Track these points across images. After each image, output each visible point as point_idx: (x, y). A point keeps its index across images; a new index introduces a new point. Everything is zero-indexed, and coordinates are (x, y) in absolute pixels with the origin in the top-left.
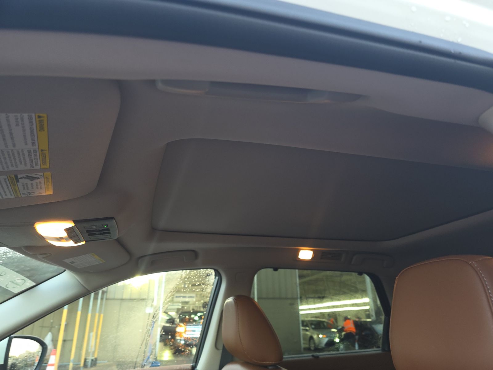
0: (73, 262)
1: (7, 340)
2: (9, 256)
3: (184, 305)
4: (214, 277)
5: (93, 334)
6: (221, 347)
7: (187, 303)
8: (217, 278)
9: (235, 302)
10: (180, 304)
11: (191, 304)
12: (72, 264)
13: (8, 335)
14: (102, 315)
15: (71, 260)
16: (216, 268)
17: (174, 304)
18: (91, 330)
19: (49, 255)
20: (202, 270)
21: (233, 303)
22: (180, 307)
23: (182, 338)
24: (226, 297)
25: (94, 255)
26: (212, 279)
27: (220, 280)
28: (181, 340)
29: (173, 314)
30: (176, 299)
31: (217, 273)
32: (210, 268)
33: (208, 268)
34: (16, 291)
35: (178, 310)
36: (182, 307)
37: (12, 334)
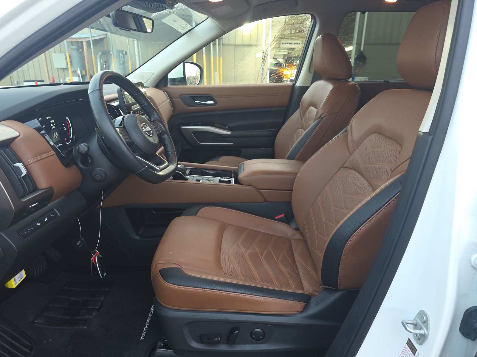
0: (216, 12)
1: (182, 64)
2: (179, 8)
3: (290, 52)
4: (310, 20)
5: (217, 73)
6: (313, 72)
7: (293, 49)
8: (313, 21)
9: (322, 38)
10: (287, 51)
11: (297, 51)
12: (216, 13)
13: (182, 61)
14: (221, 58)
15: (215, 10)
16: (312, 13)
17: (281, 51)
18: (215, 70)
19: (204, 7)
20: (301, 15)
21: (321, 39)
22: (286, 53)
23: (289, 80)
24: (318, 35)
25: (228, 6)
26: (309, 22)
27: (315, 22)
28: (287, 81)
29: (281, 60)
30: (282, 46)
31: (313, 18)
32: (308, 14)
33: (306, 14)
34: (183, 32)
35: (285, 56)
36: (289, 53)
37: (185, 60)
